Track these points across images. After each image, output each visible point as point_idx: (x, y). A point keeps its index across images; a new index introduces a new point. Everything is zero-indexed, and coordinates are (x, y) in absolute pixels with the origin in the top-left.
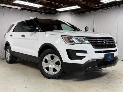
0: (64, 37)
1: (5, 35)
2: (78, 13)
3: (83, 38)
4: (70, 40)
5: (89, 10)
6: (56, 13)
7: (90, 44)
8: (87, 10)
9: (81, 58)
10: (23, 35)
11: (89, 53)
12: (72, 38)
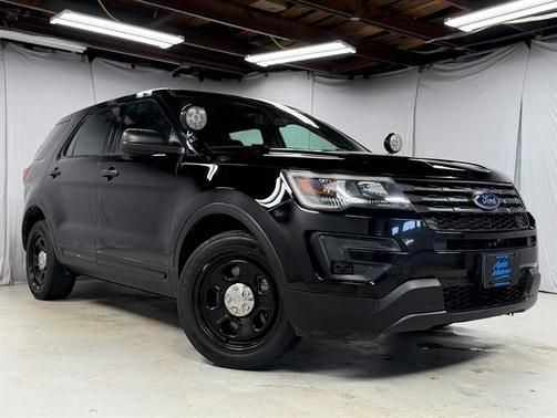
8: (385, 62)
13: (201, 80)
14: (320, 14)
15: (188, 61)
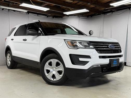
0: (67, 41)
1: (6, 39)
2: (87, 16)
3: (87, 43)
4: (73, 44)
5: (97, 14)
6: (63, 16)
7: (94, 49)
8: (96, 13)
9: (85, 63)
10: (24, 39)
11: (92, 58)
12: (76, 42)
13: (53, 18)
14: (80, 3)
15: (50, 14)
